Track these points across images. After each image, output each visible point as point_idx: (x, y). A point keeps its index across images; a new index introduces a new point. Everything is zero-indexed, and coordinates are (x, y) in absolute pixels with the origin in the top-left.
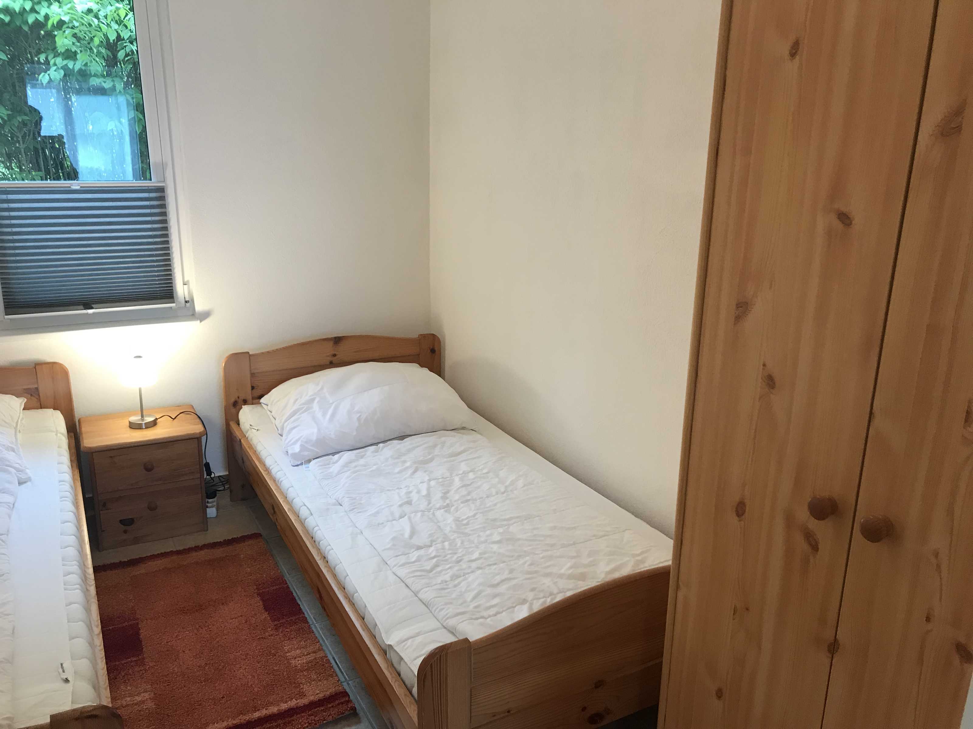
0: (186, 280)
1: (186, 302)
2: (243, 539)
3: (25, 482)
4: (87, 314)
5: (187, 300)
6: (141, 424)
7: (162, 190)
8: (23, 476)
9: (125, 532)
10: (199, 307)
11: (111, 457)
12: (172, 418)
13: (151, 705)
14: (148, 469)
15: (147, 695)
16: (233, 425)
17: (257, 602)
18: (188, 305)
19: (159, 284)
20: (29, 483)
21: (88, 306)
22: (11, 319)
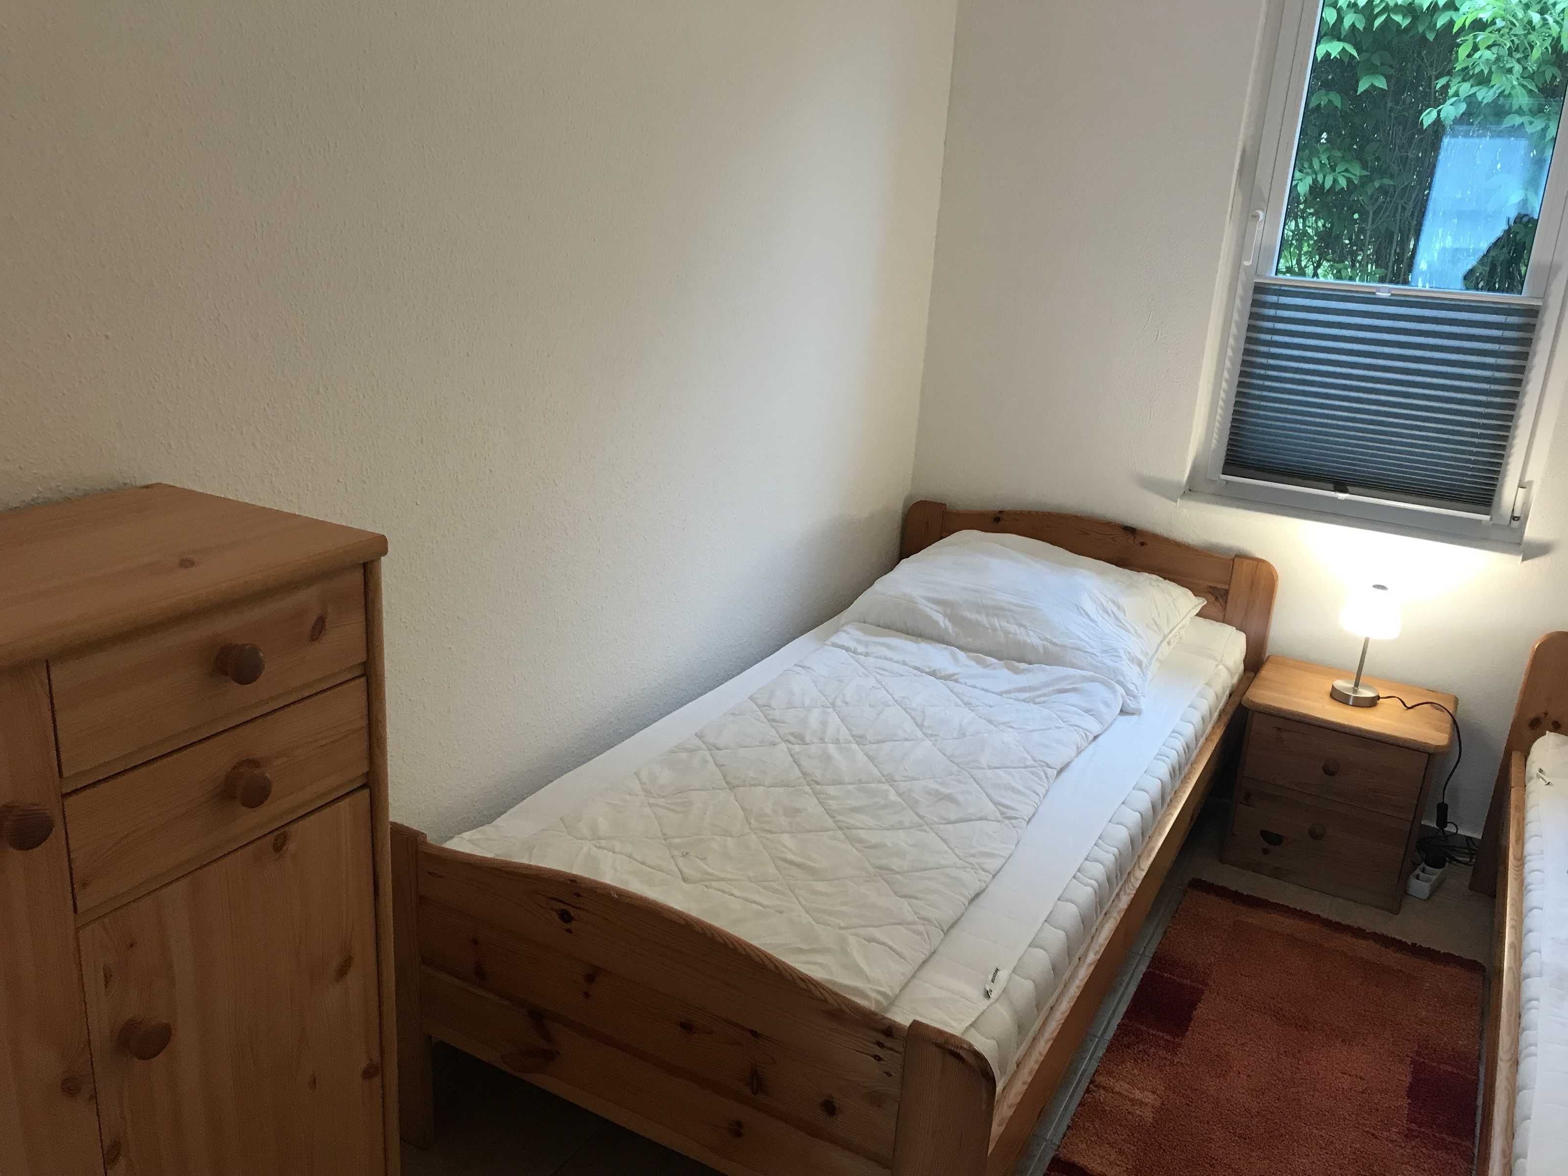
0: (1527, 478)
1: (1514, 518)
2: (1448, 959)
3: (1133, 714)
4: (1336, 499)
5: (1516, 514)
6: (1349, 696)
7: (1533, 312)
8: (1132, 705)
9: (1266, 852)
10: (1532, 532)
11: (1279, 729)
12: (1405, 705)
13: (1148, 1115)
14: (1329, 771)
15: (1150, 1098)
16: (1516, 757)
17: (1403, 1075)
18: (1515, 524)
19: (1472, 476)
20: (1135, 718)
21: (1341, 487)
22: (1227, 482)
